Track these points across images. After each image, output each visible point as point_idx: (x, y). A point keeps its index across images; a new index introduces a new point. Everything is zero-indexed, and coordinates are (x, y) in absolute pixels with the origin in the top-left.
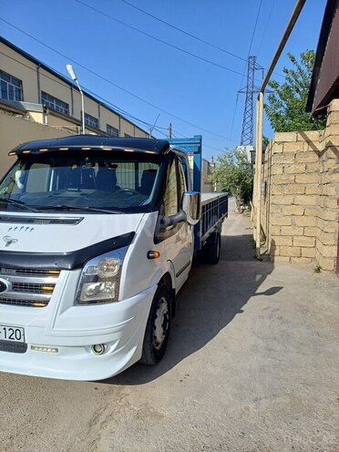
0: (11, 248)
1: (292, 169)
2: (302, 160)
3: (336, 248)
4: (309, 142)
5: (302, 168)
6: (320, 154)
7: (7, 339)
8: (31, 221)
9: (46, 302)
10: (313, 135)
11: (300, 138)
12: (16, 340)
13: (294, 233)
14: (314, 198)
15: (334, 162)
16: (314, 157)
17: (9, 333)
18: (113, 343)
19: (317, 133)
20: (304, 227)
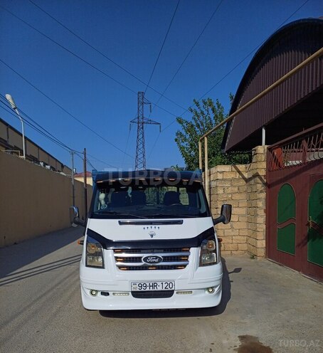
0: (154, 238)
1: (229, 190)
2: (236, 184)
3: (264, 241)
4: (239, 172)
5: (236, 189)
6: (247, 180)
7: (164, 289)
8: (151, 223)
9: (185, 266)
10: (241, 167)
11: (234, 169)
12: (169, 289)
13: (233, 234)
14: (245, 209)
15: (261, 186)
16: (243, 182)
17: (165, 285)
18: (216, 287)
19: (244, 166)
20: (239, 229)
